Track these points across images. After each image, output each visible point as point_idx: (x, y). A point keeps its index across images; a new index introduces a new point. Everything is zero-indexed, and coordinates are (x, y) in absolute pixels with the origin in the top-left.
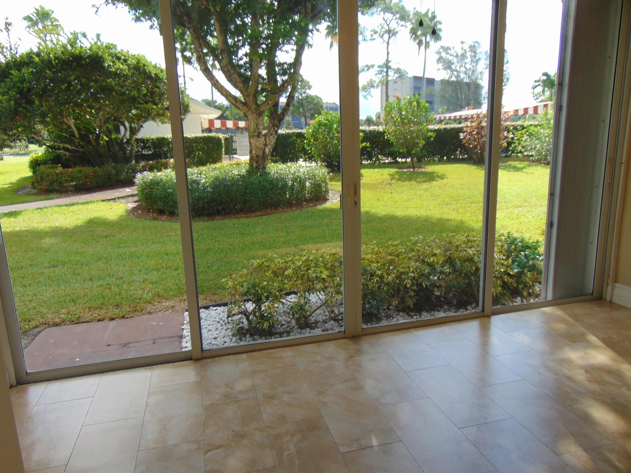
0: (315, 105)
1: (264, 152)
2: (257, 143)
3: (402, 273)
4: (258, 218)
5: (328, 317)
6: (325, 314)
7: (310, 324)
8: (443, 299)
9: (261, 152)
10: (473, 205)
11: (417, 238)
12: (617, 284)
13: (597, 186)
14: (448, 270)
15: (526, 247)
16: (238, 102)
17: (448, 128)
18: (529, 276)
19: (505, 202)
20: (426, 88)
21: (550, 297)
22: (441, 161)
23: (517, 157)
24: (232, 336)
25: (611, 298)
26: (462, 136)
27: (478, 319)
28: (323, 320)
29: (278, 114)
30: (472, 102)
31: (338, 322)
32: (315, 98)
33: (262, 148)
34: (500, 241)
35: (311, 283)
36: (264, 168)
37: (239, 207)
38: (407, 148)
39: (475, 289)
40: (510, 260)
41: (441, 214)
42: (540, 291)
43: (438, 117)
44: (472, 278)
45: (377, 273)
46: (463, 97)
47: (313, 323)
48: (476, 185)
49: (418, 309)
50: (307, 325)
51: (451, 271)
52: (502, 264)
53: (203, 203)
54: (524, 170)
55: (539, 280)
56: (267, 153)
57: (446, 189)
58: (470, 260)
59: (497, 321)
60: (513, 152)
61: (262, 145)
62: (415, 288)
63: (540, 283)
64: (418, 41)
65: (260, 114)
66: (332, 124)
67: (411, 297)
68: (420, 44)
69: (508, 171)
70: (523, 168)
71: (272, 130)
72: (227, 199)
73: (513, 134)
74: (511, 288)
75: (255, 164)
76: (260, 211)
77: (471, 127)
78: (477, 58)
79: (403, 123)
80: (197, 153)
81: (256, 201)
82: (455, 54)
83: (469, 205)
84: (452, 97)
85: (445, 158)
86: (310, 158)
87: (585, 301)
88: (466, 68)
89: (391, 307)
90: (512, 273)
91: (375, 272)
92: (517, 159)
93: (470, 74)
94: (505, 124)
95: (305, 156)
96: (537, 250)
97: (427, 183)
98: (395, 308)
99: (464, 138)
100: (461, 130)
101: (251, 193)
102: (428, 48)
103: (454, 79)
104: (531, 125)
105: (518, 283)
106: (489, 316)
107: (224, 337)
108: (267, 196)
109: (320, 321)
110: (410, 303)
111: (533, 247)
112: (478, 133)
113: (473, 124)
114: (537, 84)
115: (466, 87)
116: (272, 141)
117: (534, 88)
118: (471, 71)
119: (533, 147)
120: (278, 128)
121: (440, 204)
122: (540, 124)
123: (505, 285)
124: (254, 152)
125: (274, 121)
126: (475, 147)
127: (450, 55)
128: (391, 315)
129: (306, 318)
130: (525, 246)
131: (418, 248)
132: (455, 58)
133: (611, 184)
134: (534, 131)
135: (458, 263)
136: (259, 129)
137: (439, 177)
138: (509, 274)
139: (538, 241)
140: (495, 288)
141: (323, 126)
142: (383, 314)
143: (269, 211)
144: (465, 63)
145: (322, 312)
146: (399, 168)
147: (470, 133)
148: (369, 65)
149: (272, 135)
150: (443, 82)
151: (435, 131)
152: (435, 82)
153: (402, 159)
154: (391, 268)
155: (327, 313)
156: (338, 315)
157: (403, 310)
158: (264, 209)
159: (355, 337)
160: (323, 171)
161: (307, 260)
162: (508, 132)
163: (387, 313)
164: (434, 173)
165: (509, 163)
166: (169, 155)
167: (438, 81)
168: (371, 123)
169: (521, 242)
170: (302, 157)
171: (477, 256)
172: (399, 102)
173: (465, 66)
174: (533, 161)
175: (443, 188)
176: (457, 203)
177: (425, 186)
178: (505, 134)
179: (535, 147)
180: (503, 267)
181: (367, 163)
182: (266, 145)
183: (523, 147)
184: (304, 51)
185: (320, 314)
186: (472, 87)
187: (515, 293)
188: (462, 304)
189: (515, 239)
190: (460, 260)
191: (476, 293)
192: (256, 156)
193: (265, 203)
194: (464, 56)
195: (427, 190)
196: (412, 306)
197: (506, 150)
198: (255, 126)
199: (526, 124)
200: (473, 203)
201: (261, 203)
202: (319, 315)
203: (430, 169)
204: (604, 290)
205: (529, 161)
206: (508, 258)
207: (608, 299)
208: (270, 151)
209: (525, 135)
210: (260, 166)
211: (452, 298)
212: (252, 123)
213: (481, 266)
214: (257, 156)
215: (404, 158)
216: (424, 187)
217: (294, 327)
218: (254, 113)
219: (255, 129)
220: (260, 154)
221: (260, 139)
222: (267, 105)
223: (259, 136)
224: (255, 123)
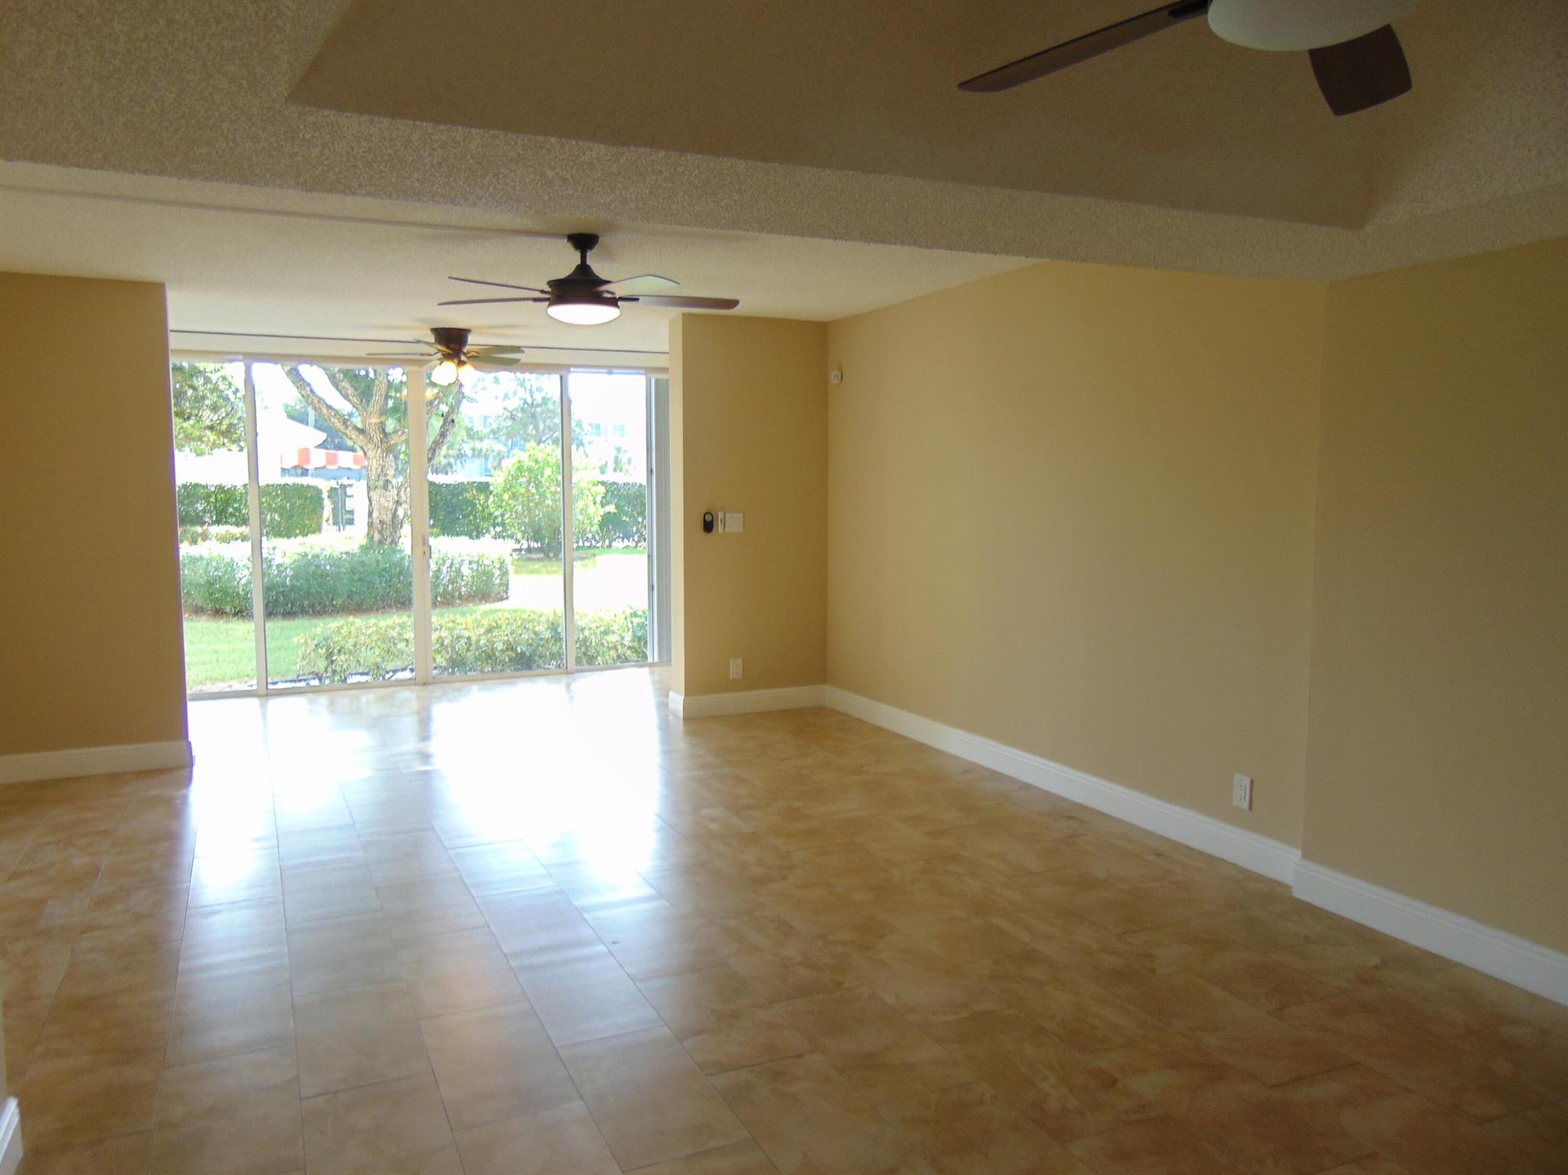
1: (395, 516)
2: (383, 500)
9: (390, 516)
16: (350, 428)
21: (656, 660)
33: (391, 508)
36: (394, 543)
37: (340, 602)
53: (276, 594)
56: (401, 516)
61: (391, 504)
65: (390, 451)
72: (320, 590)
75: (377, 537)
80: (269, 517)
81: (370, 593)
101: (361, 580)
124: (375, 514)
136: (386, 475)
158: (384, 607)
166: (207, 520)
182: (398, 503)
192: (380, 521)
198: (379, 470)
201: (378, 598)
210: (386, 540)
212: (375, 462)
214: (382, 522)
218: (378, 447)
219: (379, 476)
220: (388, 518)
221: (388, 493)
222: (402, 434)
223: (385, 487)
224: (380, 464)
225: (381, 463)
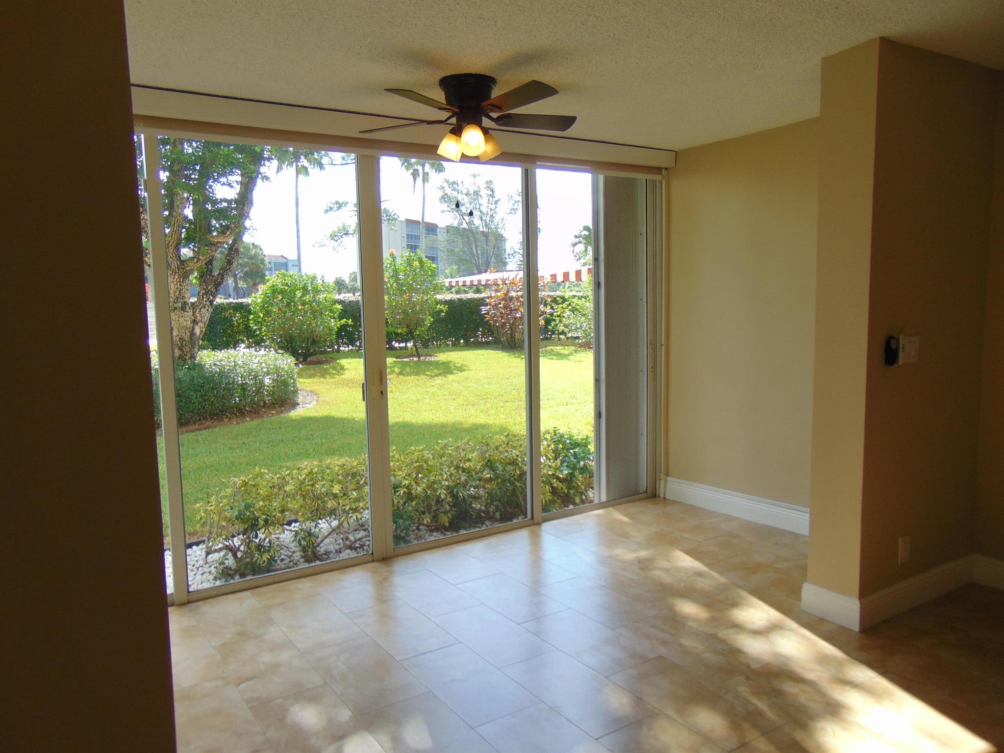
0: (251, 258)
1: (192, 334)
2: (182, 320)
3: (434, 483)
4: (194, 434)
5: (342, 546)
6: (338, 542)
7: (319, 555)
8: (483, 515)
9: (188, 334)
10: (507, 404)
11: (446, 441)
12: (669, 478)
13: (642, 371)
14: (488, 476)
15: (577, 445)
17: (464, 298)
18: (580, 479)
19: (548, 399)
20: (426, 237)
21: (604, 498)
22: (456, 346)
23: (559, 339)
24: (213, 579)
25: (665, 494)
26: (484, 309)
27: (527, 528)
28: (336, 550)
29: (213, 276)
30: (493, 260)
31: (356, 550)
32: (251, 247)
33: (188, 326)
34: (546, 439)
35: (320, 502)
36: (193, 357)
38: (408, 327)
39: (521, 499)
40: (558, 462)
41: (466, 418)
42: (593, 497)
43: (447, 282)
44: (517, 483)
45: (404, 484)
46: (479, 252)
47: (323, 554)
48: (508, 379)
49: (454, 526)
50: (316, 557)
51: (492, 476)
52: (550, 467)
54: (571, 357)
55: (592, 485)
56: (198, 334)
57: (468, 385)
58: (513, 463)
59: (548, 528)
60: (553, 333)
61: (189, 323)
62: (449, 499)
63: (593, 488)
64: (411, 171)
65: (186, 276)
66: (293, 291)
67: (445, 513)
68: (415, 174)
69: (549, 359)
70: (569, 355)
71: (205, 299)
73: (552, 308)
74: (562, 495)
75: (177, 352)
76: (195, 423)
77: (497, 297)
78: (496, 199)
79: (401, 290)
81: (187, 408)
82: (465, 191)
83: (502, 404)
84: (464, 252)
85: (462, 341)
86: (257, 342)
87: (640, 500)
88: (481, 211)
89: (421, 527)
90: (561, 476)
91: (401, 483)
92: (560, 343)
93: (488, 221)
94: (542, 294)
95: (248, 339)
96: (587, 447)
97: (440, 377)
98: (426, 528)
99: (487, 314)
100: (482, 302)
102: (428, 181)
103: (465, 226)
104: (574, 296)
105: (569, 488)
106: (539, 524)
107: (202, 583)
108: (205, 400)
109: (332, 552)
110: (445, 520)
111: (583, 444)
112: (505, 307)
113: (499, 294)
114: (577, 240)
115: (483, 239)
116: (206, 315)
117: (575, 245)
118: (488, 216)
119: (578, 326)
120: (214, 297)
121: (463, 405)
122: (585, 295)
123: (554, 491)
124: (175, 333)
125: (207, 285)
126: (503, 325)
127: (458, 192)
128: (423, 536)
129: (315, 547)
130: (573, 443)
131: (450, 452)
132: (465, 197)
133: (654, 367)
134: (578, 305)
135: (500, 468)
136: (183, 297)
137: (457, 368)
138: (558, 478)
139: (587, 437)
140: (544, 494)
141: (279, 293)
142: (413, 536)
143: (208, 423)
144: (480, 205)
145: (333, 540)
146: (397, 358)
147: (495, 307)
148: (341, 202)
149: (204, 307)
150: (449, 229)
151: (445, 302)
152: (438, 230)
153: (399, 343)
154: (420, 476)
155: (341, 541)
156: (355, 541)
157: (437, 530)
158: (200, 420)
159: (386, 559)
160: (289, 361)
161: (311, 473)
162: (545, 305)
163: (417, 534)
164: (449, 363)
165: (549, 348)
167: (442, 228)
168: (343, 288)
169: (570, 439)
170: (243, 342)
171: (520, 458)
172: (394, 261)
173: (479, 208)
174: (581, 346)
175: (464, 383)
176: (486, 403)
177: (439, 380)
178: (542, 307)
179: (581, 327)
180: (552, 469)
181: (347, 349)
182: (195, 322)
183: (566, 326)
184: (255, 185)
185: (331, 543)
186: (491, 238)
187: (567, 500)
188: (506, 517)
189: (562, 436)
190: (501, 463)
191: (522, 502)
192: (180, 338)
193: (202, 410)
194: (478, 195)
195: (442, 386)
196: (447, 524)
197: (545, 330)
198: (177, 293)
199: (567, 295)
200: (507, 401)
202: (328, 545)
203: (442, 357)
204: (657, 486)
205: (574, 345)
206: (556, 458)
207: (662, 496)
208: (201, 331)
209: (566, 310)
210: (186, 355)
211: (495, 511)
212: (173, 286)
213: (527, 468)
214: (182, 340)
215: (403, 342)
216: (438, 382)
217: (298, 561)
218: (175, 273)
219: (177, 298)
220: (187, 337)
221: (186, 313)
222: (197, 262)
223: (183, 309)
224: (177, 288)
225: (179, 287)
